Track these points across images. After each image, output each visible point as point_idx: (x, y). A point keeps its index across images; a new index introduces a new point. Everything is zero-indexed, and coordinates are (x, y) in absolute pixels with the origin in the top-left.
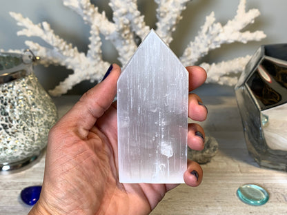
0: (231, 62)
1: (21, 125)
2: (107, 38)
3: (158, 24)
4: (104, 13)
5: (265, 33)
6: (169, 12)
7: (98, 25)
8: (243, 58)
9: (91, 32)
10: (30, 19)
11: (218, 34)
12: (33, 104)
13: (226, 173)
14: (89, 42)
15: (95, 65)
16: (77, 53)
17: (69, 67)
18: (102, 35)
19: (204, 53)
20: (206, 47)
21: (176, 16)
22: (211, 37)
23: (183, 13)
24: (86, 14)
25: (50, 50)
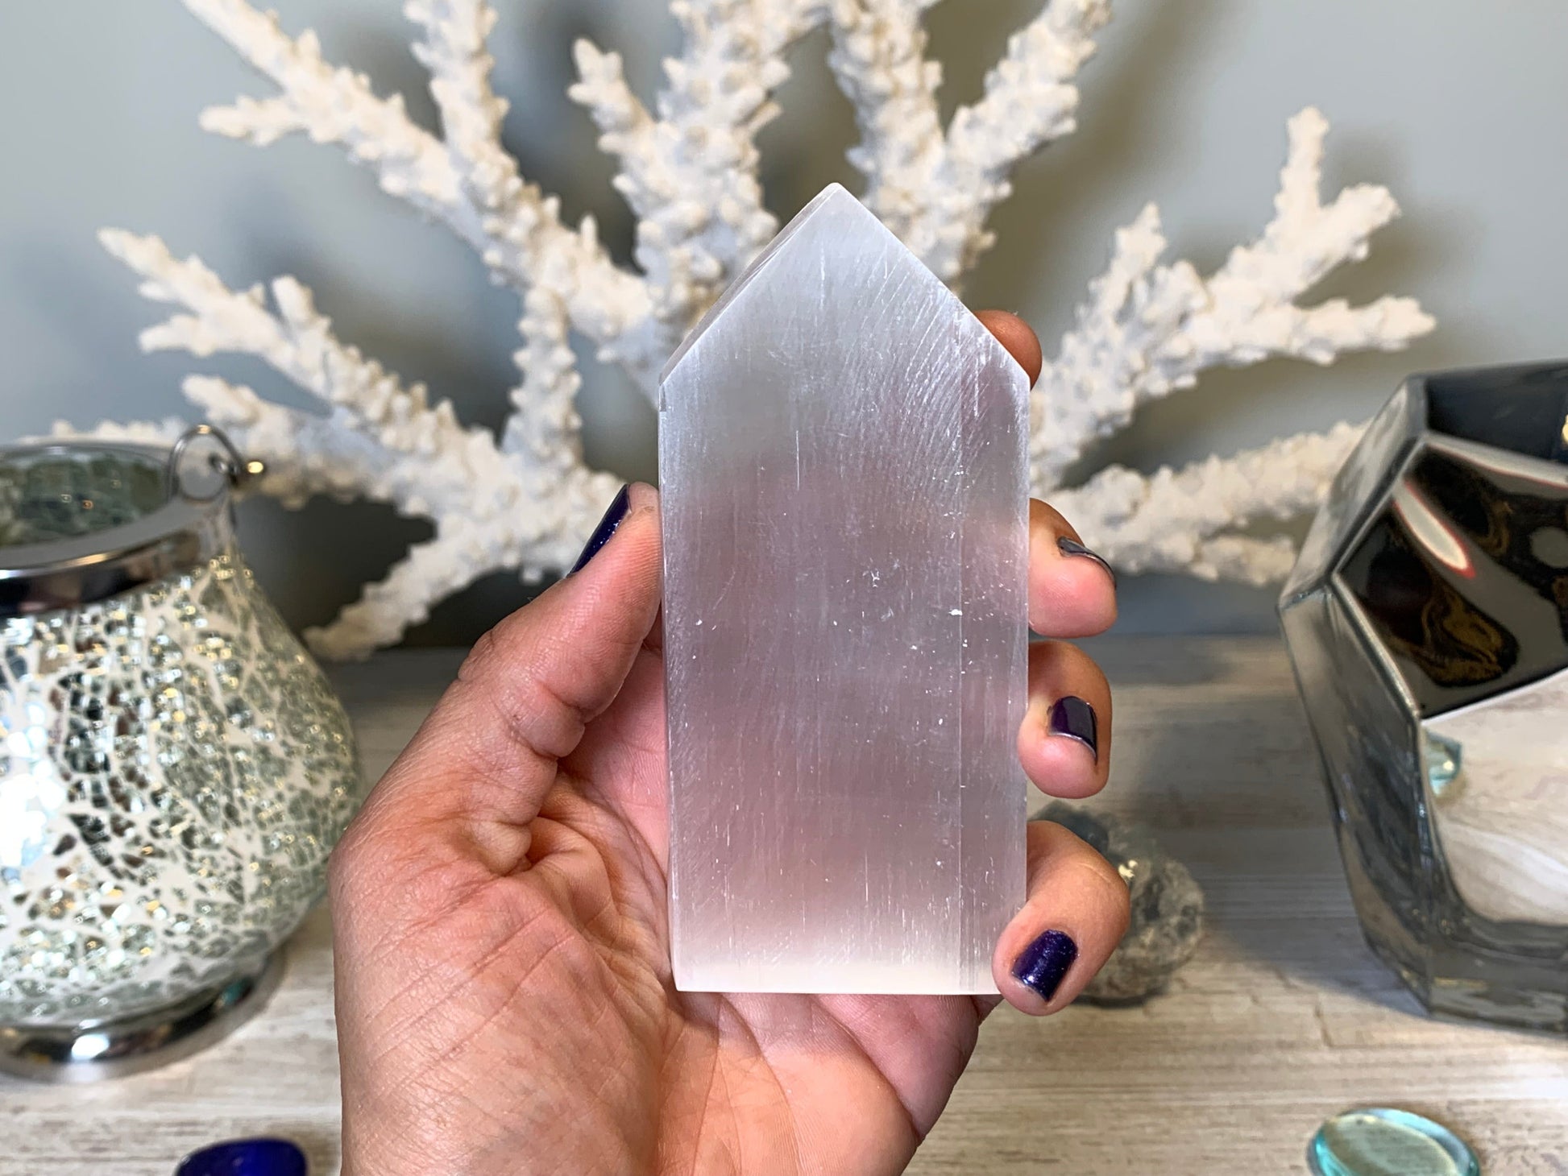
0: (1256, 461)
1: (175, 821)
2: (605, 354)
4: (588, 226)
5: (1425, 309)
6: (922, 211)
7: (562, 289)
8: (1315, 440)
9: (526, 325)
10: (209, 264)
11: (1183, 319)
12: (236, 707)
13: (1252, 1048)
14: (516, 378)
15: (548, 494)
16: (453, 434)
17: (413, 506)
18: (579, 340)
19: (1111, 417)
20: (1120, 386)
21: (958, 232)
22: (1148, 337)
23: (995, 216)
24: (497, 237)
25: (311, 420)
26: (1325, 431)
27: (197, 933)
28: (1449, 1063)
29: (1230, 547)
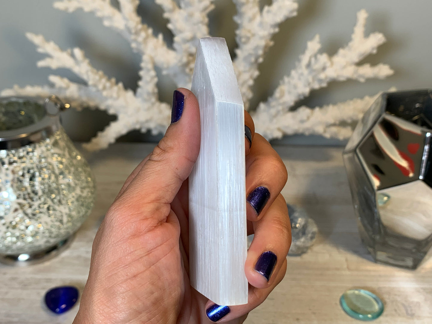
0: (342, 106)
1: (45, 204)
2: (165, 72)
3: (238, 52)
4: (161, 37)
5: (392, 68)
6: (254, 35)
7: (153, 54)
8: (359, 101)
9: (143, 65)
10: (56, 43)
11: (324, 69)
12: (62, 173)
13: (328, 269)
14: (139, 78)
15: (149, 109)
16: (123, 92)
17: (111, 112)
18: (157, 69)
19: (303, 94)
20: (306, 86)
21: (263, 43)
22: (314, 74)
23: (274, 37)
24: (135, 41)
25: (83, 87)
26: (362, 98)
27: (51, 232)
28: (380, 276)
29: (334, 129)
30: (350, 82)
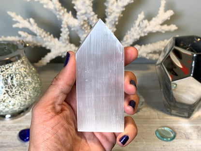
0: (154, 44)
1: (18, 90)
2: (72, 29)
3: (107, 19)
4: (70, 12)
5: (177, 26)
6: (114, 12)
7: (67, 21)
8: (162, 42)
9: (62, 26)
10: (21, 16)
11: (146, 27)
12: (26, 76)
13: (149, 119)
14: (61, 32)
15: (65, 47)
16: (53, 39)
17: (48, 48)
18: (69, 28)
19: (137, 39)
20: (138, 35)
21: (118, 15)
22: (141, 29)
23: (123, 12)
24: (59, 14)
25: (35, 37)
26: (163, 40)
27: (21, 104)
28: (173, 121)
29: (151, 55)
30: (158, 33)
